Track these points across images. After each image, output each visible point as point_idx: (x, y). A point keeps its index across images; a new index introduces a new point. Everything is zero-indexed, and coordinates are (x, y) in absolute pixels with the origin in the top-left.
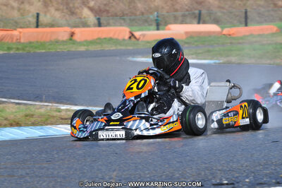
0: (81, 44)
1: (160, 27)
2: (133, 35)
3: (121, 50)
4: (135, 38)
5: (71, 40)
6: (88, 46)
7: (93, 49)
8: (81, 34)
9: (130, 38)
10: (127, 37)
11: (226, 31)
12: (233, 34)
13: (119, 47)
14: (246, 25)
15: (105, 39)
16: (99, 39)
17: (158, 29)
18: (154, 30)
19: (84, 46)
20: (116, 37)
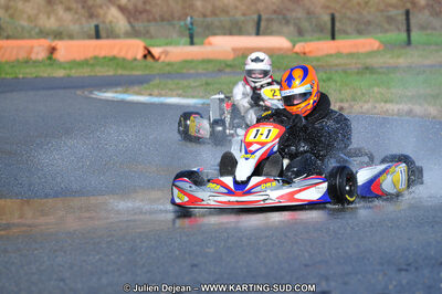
0: (61, 65)
1: (195, 40)
2: (149, 52)
3: (121, 75)
4: (153, 56)
5: (50, 58)
6: (70, 69)
7: (77, 75)
8: (67, 50)
9: (145, 56)
10: (140, 56)
11: (299, 47)
12: (310, 52)
13: (120, 72)
14: (333, 38)
15: (104, 58)
16: (96, 58)
17: (192, 43)
18: (185, 45)
19: (65, 68)
20: (122, 55)
